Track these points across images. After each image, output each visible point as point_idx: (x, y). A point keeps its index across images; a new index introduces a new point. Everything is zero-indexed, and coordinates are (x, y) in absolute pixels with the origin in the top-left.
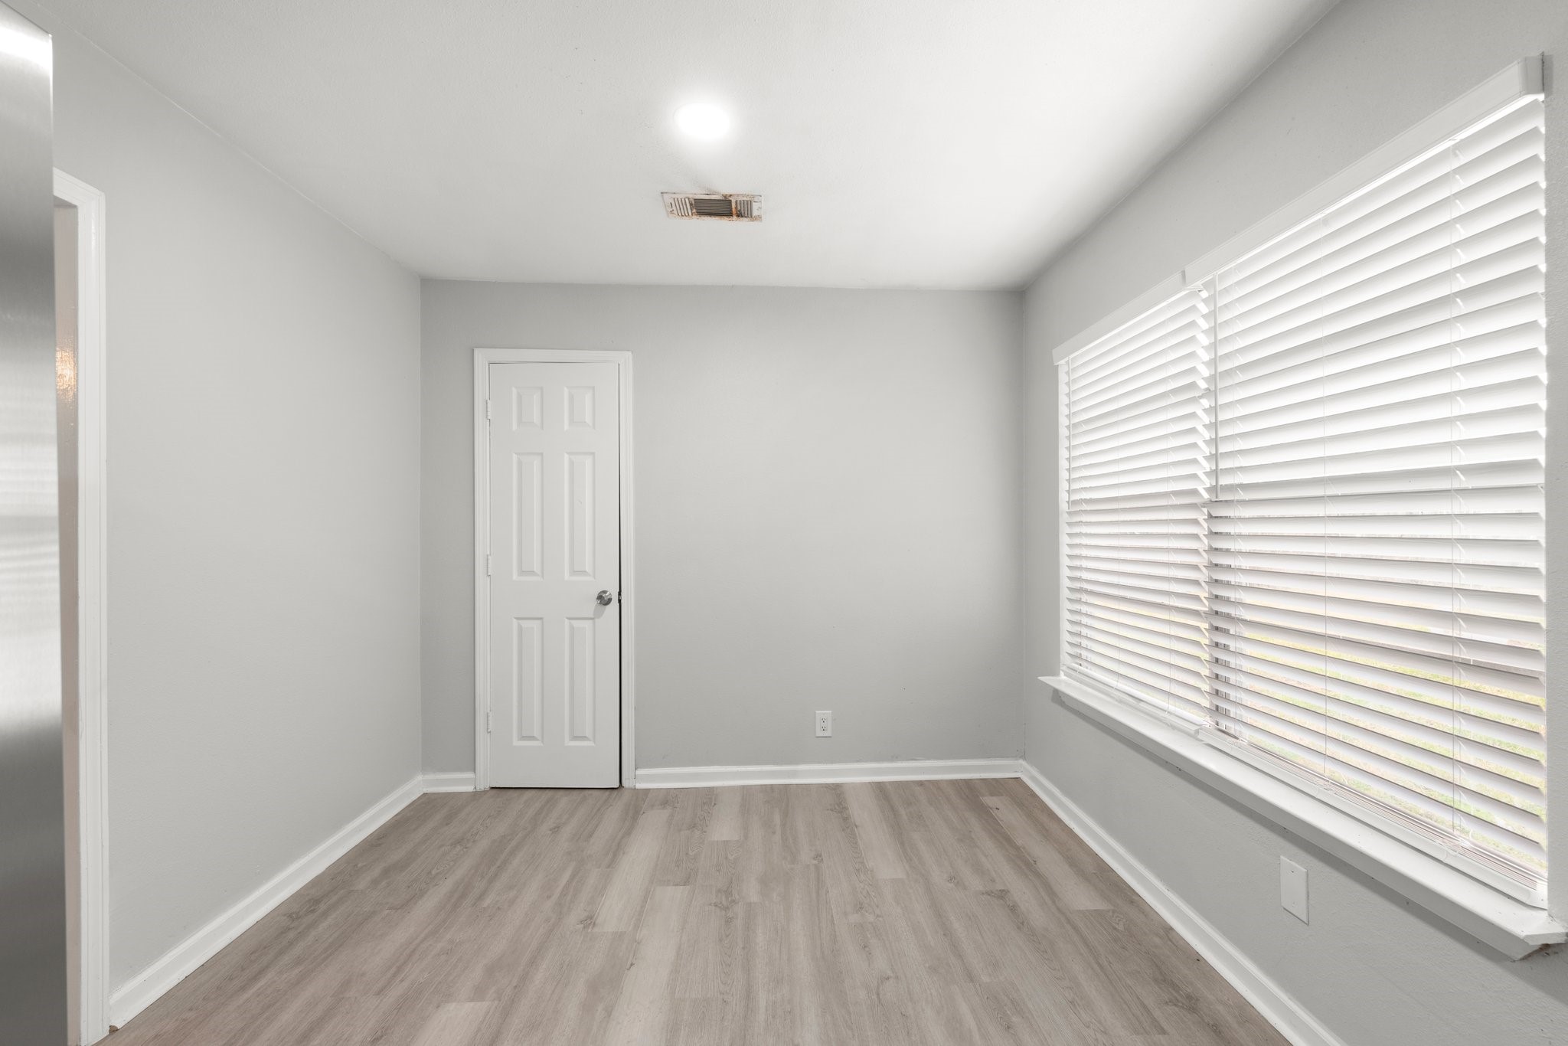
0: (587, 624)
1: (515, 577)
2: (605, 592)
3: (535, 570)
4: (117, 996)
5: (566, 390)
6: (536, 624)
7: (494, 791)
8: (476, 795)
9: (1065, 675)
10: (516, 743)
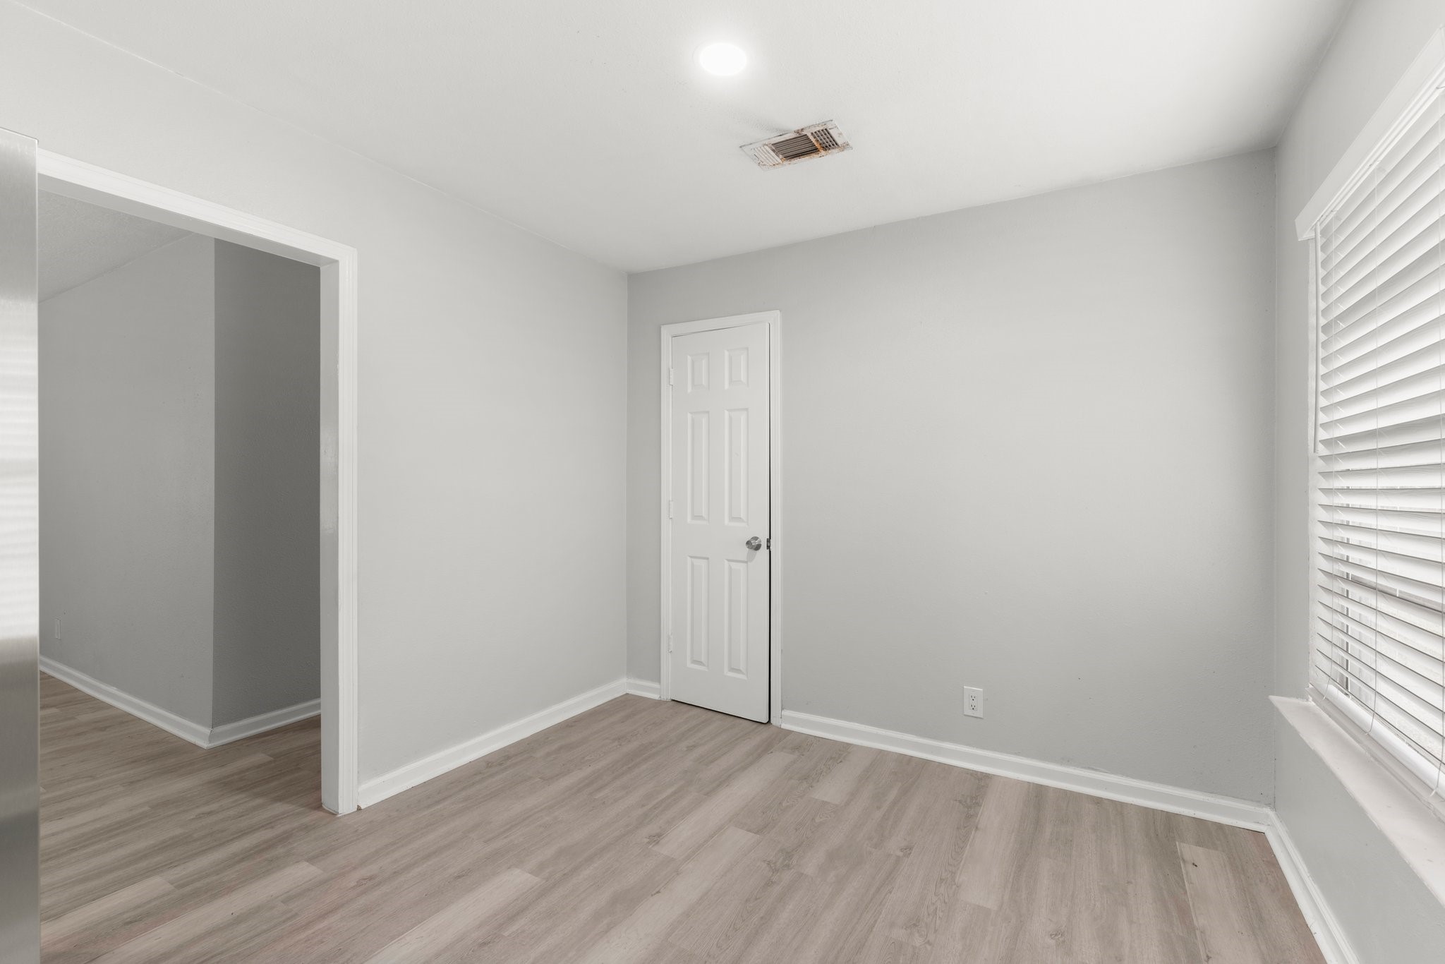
0: (741, 567)
1: (689, 520)
2: (756, 538)
3: (703, 515)
4: (364, 787)
5: (727, 353)
6: (703, 563)
7: (674, 702)
8: (659, 703)
9: (1314, 700)
10: (689, 665)
